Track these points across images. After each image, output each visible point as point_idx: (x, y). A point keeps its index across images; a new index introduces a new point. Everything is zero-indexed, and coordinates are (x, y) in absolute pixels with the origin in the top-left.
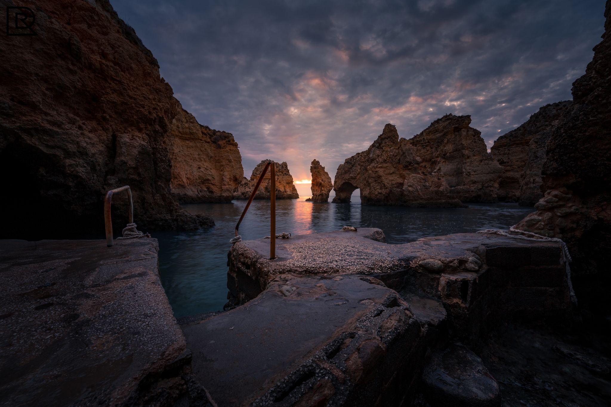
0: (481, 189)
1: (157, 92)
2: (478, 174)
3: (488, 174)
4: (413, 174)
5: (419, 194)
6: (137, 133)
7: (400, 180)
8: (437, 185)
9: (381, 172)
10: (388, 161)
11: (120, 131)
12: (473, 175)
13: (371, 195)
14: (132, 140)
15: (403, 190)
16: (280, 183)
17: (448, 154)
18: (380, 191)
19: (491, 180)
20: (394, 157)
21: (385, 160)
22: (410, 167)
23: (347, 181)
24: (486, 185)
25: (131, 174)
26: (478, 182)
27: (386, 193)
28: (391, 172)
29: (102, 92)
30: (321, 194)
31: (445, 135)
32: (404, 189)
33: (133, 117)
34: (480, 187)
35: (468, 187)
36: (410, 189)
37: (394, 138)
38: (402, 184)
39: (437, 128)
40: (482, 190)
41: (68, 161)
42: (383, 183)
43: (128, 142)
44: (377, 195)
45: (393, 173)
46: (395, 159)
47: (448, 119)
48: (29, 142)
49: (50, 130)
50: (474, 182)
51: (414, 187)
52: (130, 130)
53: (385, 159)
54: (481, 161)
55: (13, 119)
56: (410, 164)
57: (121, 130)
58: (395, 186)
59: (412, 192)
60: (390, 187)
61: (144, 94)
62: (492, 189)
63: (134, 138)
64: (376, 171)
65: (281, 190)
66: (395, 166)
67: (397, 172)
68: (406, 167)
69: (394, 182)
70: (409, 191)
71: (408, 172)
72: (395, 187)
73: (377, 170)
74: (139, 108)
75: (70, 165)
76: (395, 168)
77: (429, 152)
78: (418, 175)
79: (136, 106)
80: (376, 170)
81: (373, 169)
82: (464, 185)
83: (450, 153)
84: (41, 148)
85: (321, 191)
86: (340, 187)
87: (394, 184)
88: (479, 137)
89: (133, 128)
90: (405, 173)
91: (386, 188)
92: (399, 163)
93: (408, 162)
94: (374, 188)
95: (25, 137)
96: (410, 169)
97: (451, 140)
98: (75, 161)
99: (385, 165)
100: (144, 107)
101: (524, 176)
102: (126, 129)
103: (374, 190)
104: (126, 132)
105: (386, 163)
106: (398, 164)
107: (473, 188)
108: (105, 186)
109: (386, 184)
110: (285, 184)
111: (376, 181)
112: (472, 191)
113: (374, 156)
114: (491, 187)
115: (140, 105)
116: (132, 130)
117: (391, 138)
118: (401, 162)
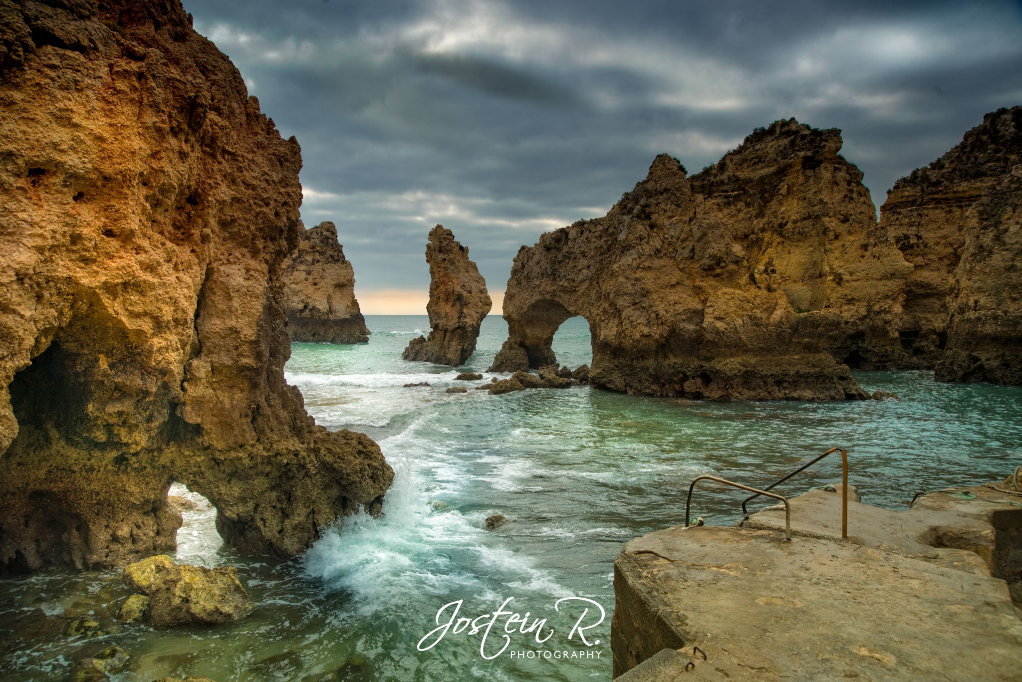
0: (865, 317)
1: (281, 164)
2: (858, 280)
3: (881, 279)
4: (726, 287)
5: (740, 339)
6: (253, 263)
7: (695, 304)
8: (768, 305)
9: (649, 280)
10: (664, 252)
11: (220, 260)
12: (847, 281)
13: (623, 341)
14: (248, 279)
15: (704, 329)
16: (315, 284)
17: (790, 225)
18: (646, 330)
19: (887, 297)
20: (679, 243)
21: (657, 250)
22: (718, 271)
23: (548, 297)
24: (876, 308)
25: (244, 356)
26: (859, 301)
27: (661, 335)
28: (674, 281)
29: (209, 184)
30: (459, 327)
31: (782, 172)
32: (704, 325)
33: (248, 228)
34: (863, 311)
35: (837, 312)
36: (720, 325)
37: (678, 194)
38: (700, 314)
39: (760, 153)
40: (868, 320)
41: (157, 342)
42: (655, 309)
43: (244, 287)
44: (638, 341)
45: (678, 283)
46: (683, 248)
47: (788, 134)
48: (111, 311)
49: (145, 282)
50: (851, 301)
51: (728, 320)
52: (240, 256)
53: (659, 247)
54: (865, 247)
55: (95, 268)
56: (720, 262)
57: (222, 257)
58: (684, 317)
59: (723, 333)
60: (672, 321)
61: (266, 174)
62: (888, 317)
63: (252, 276)
64: (637, 279)
65: (320, 308)
66: (681, 266)
67: (687, 282)
68: (708, 270)
69: (680, 308)
70: (718, 332)
71: (713, 283)
72: (684, 320)
73: (639, 274)
74: (261, 207)
75: (159, 350)
76: (681, 270)
77: (741, 215)
78: (738, 291)
79: (255, 203)
80: (635, 276)
81: (628, 272)
82: (827, 307)
83: (795, 222)
84: (124, 319)
85: (459, 318)
86: (525, 313)
87: (680, 314)
88: (859, 184)
89: (244, 251)
90: (706, 283)
91: (662, 324)
92: (692, 258)
93: (712, 257)
94: (632, 322)
95: (106, 301)
96: (718, 275)
97: (795, 189)
98: (166, 339)
99: (657, 263)
100: (267, 204)
101: (956, 291)
102: (230, 254)
103: (632, 326)
104: (231, 260)
105: (661, 258)
106: (688, 262)
107: (846, 315)
108: (186, 384)
109: (662, 312)
110: (331, 290)
111: (635, 304)
112: (847, 323)
113: (631, 237)
114: (886, 312)
115: (263, 200)
116: (243, 255)
117: (673, 194)
118: (696, 257)
